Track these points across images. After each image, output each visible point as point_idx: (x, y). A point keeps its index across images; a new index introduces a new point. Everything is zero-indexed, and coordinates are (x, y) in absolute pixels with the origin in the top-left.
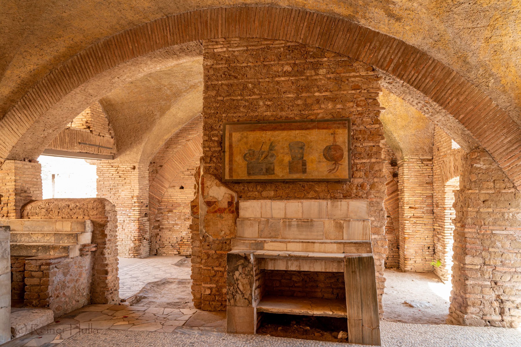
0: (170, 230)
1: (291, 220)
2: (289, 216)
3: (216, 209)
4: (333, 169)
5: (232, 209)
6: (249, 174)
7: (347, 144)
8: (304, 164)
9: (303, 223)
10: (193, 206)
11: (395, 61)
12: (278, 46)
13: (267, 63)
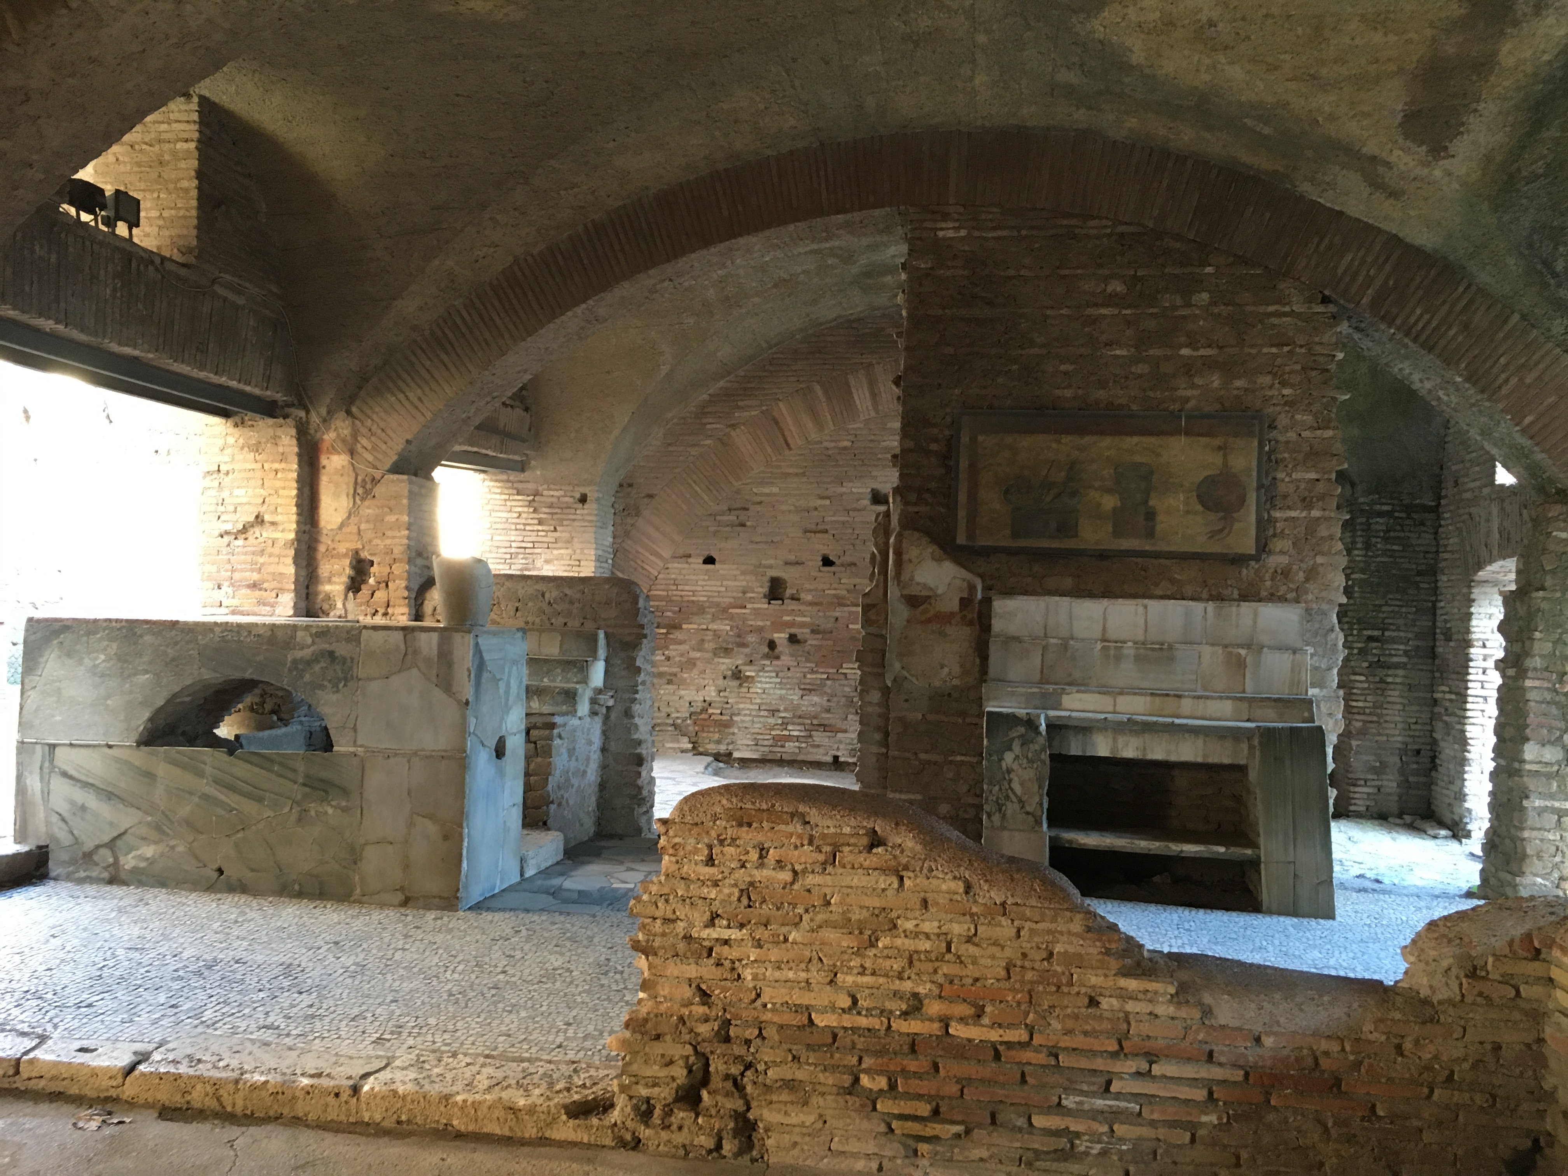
1: (1121, 645)
2: (1112, 634)
4: (1221, 531)
5: (970, 616)
6: (1015, 535)
7: (1255, 474)
8: (1151, 515)
9: (1150, 653)
10: (868, 605)
11: (1378, 283)
12: (1095, 232)
13: (1066, 272)
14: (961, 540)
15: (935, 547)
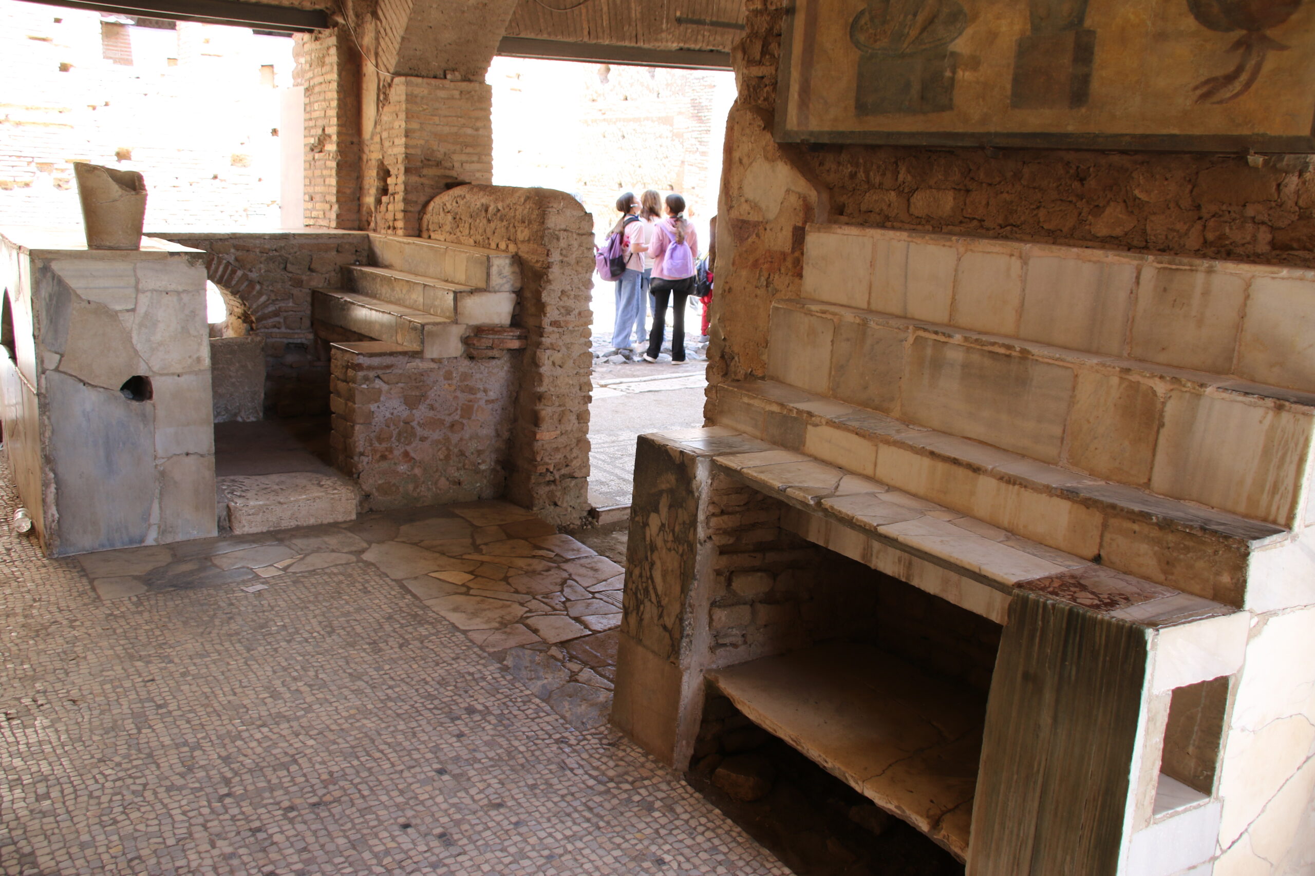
2: (963, 318)
3: (757, 254)
6: (862, 108)
9: (987, 362)
14: (792, 122)
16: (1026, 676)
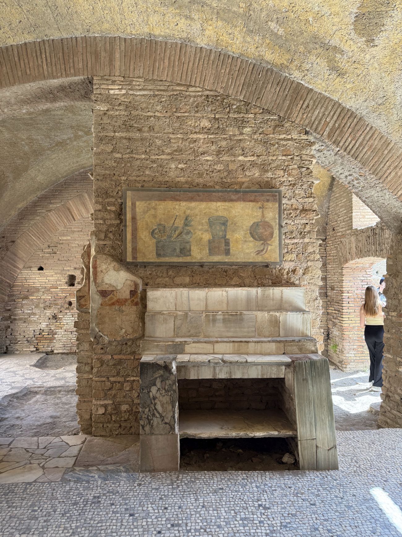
0: (24, 322)
1: (215, 314)
2: (210, 308)
3: (113, 301)
4: (262, 251)
5: (135, 300)
6: (159, 255)
7: (277, 221)
8: (227, 243)
9: (230, 317)
10: (80, 297)
11: (331, 125)
12: (194, 94)
13: (179, 115)
14: (129, 259)
15: (115, 263)
16: (303, 380)
